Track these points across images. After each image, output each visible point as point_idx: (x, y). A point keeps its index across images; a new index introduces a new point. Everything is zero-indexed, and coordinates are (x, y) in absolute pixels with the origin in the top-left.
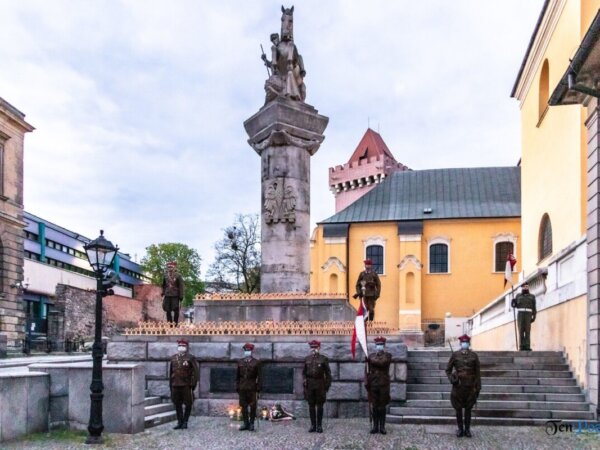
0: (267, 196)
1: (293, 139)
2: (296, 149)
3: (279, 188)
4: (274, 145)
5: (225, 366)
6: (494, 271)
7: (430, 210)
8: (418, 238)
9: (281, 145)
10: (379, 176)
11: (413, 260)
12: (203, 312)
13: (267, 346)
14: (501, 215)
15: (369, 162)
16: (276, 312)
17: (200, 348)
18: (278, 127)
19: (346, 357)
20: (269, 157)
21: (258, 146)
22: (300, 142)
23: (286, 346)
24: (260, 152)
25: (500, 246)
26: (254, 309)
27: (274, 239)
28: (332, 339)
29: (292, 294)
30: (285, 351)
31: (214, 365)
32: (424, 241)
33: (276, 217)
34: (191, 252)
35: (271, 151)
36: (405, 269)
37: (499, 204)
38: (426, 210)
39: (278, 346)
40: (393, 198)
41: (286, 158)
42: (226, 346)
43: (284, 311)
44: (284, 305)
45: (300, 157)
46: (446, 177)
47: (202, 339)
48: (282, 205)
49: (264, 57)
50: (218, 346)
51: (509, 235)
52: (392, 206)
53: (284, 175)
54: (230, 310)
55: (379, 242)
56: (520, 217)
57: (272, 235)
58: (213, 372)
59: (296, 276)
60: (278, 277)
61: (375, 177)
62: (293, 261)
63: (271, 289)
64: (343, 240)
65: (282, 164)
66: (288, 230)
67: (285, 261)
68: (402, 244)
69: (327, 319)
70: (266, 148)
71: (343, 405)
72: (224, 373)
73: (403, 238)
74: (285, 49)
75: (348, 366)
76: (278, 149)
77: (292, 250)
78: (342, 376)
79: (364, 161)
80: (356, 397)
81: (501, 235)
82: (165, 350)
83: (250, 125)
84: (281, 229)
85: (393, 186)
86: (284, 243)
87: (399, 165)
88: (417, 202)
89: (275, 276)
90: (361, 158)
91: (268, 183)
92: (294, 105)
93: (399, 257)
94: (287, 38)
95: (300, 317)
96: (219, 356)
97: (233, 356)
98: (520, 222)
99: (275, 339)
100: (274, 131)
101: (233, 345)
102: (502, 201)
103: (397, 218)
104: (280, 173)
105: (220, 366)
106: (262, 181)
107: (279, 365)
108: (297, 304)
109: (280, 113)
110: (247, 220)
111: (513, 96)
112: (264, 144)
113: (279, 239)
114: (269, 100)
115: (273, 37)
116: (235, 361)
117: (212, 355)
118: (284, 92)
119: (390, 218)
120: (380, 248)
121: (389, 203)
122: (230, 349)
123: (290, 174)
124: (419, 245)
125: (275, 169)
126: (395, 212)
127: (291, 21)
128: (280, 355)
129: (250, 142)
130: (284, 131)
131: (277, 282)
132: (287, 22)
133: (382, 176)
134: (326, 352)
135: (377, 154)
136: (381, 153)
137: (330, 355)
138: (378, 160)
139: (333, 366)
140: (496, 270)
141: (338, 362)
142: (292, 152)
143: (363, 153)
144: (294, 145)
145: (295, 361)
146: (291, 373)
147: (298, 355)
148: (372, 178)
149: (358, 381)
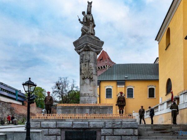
0: (82, 69)
1: (92, 49)
2: (93, 52)
3: (87, 66)
4: (85, 51)
5: (71, 130)
6: (148, 97)
7: (127, 77)
8: (124, 86)
9: (87, 51)
10: (107, 66)
12: (60, 110)
13: (87, 123)
14: (150, 79)
15: (103, 61)
16: (88, 110)
17: (61, 124)
18: (87, 44)
19: (116, 127)
20: (83, 55)
21: (78, 51)
22: (94, 50)
23: (94, 123)
24: (79, 53)
25: (150, 89)
26: (80, 109)
27: (85, 84)
28: (111, 120)
29: (92, 104)
30: (93, 125)
31: (66, 130)
32: (125, 87)
33: (86, 76)
34: (43, 90)
35: (84, 53)
37: (149, 76)
38: (126, 77)
39: (91, 123)
40: (114, 73)
41: (90, 55)
42: (71, 123)
43: (91, 110)
44: (91, 108)
45: (94, 55)
46: (132, 66)
47: (62, 120)
48: (88, 72)
49: (79, 20)
50: (68, 123)
51: (153, 85)
52: (114, 75)
53: (89, 61)
54: (71, 109)
55: (110, 87)
56: (158, 80)
57: (84, 83)
58: (66, 132)
59: (93, 98)
60: (87, 98)
61: (105, 66)
62: (92, 92)
63: (84, 102)
64: (98, 87)
65: (88, 57)
66: (90, 81)
67: (89, 92)
68: (118, 88)
69: (106, 113)
70: (82, 52)
72: (70, 132)
73: (118, 86)
74: (89, 17)
75: (117, 130)
76: (86, 52)
77: (91, 88)
78: (115, 134)
81: (150, 86)
82: (48, 124)
83: (75, 43)
84: (87, 81)
86: (89, 86)
87: (113, 63)
88: (122, 74)
89: (85, 97)
90: (101, 60)
91: (82, 64)
93: (117, 92)
94: (89, 13)
95: (97, 112)
96: (68, 126)
97: (74, 127)
98: (159, 81)
99: (90, 120)
100: (85, 46)
101: (74, 122)
102: (150, 75)
103: (116, 80)
104: (87, 61)
105: (69, 130)
106: (80, 63)
107: (91, 130)
108: (96, 108)
109: (88, 39)
110: (63, 79)
111: (156, 40)
112: (81, 50)
113: (87, 84)
114: (83, 34)
115: (83, 13)
116: (75, 128)
117: (66, 126)
118: (89, 32)
119: (114, 79)
120: (111, 89)
121: (113, 74)
122: (73, 124)
123: (91, 61)
125: (85, 59)
126: (115, 77)
127: (91, 7)
128: (92, 126)
129: (75, 49)
130: (89, 46)
131: (86, 99)
132: (90, 7)
133: (108, 66)
134: (109, 125)
135: (106, 59)
136: (107, 58)
137: (110, 126)
138: (106, 61)
139: (111, 130)
140: (149, 97)
141: (113, 129)
142: (91, 53)
143: (101, 58)
144: (92, 51)
145: (97, 128)
146: (96, 133)
147: (98, 126)
148: (104, 66)
149: (121, 136)
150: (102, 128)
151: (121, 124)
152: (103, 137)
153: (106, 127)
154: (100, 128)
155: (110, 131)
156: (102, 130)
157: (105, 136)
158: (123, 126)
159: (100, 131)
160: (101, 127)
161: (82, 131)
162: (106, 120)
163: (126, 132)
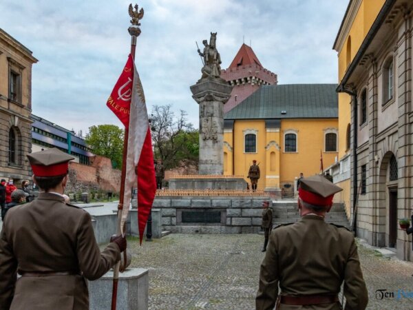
0: (203, 126)
1: (216, 98)
2: (218, 103)
3: (209, 122)
4: (207, 100)
5: (189, 210)
6: (324, 151)
7: (285, 112)
8: (278, 130)
9: (210, 101)
10: (251, 78)
11: (275, 145)
13: (209, 201)
14: (329, 116)
15: (244, 68)
16: (210, 184)
17: (177, 202)
18: (209, 93)
19: (245, 206)
20: (204, 106)
21: (198, 99)
22: (219, 99)
23: (218, 201)
24: (199, 103)
25: (328, 136)
26: (199, 183)
27: (207, 147)
28: (239, 198)
29: (216, 175)
30: (217, 203)
31: (183, 210)
32: (281, 132)
33: (208, 136)
34: (121, 132)
35: (205, 103)
36: (270, 150)
37: (327, 109)
38: (282, 112)
39: (214, 201)
40: (262, 103)
41: (213, 107)
42: (189, 201)
43: (214, 184)
44: (214, 181)
45: (219, 106)
47: (178, 198)
48: (211, 131)
49: (199, 51)
50: (186, 201)
51: (333, 128)
52: (261, 108)
53: (212, 115)
54: (188, 183)
55: (253, 132)
56: (338, 118)
57: (206, 145)
58: (183, 213)
59: (217, 166)
60: (209, 166)
61: (248, 79)
62: (216, 158)
63: (205, 173)
64: (231, 131)
65: (210, 110)
66: (214, 143)
67: (212, 158)
68: (268, 134)
69: (234, 188)
70: (202, 101)
71: (243, 228)
72: (188, 213)
73: (268, 130)
74: (212, 52)
75: (246, 210)
76: (208, 102)
77: (215, 153)
78: (243, 215)
79: (240, 67)
80: (250, 224)
81: (328, 129)
82: (160, 203)
83: (193, 89)
84: (210, 143)
85: (262, 95)
86: (212, 149)
87: (265, 70)
88: (277, 106)
89: (207, 165)
90: (239, 65)
91: (203, 119)
92: (216, 81)
93: (266, 141)
94: (212, 47)
95: (222, 187)
96: (186, 205)
97: (193, 206)
98: (338, 121)
99: (212, 198)
100: (207, 94)
101: (193, 200)
102: (330, 107)
103: (264, 117)
104: (210, 114)
105: (186, 210)
106: (200, 117)
107: (214, 210)
108: (221, 181)
109: (211, 86)
110: (161, 109)
111: (334, 48)
112: (202, 99)
113: (209, 148)
115: (205, 42)
116: (194, 208)
117: (183, 205)
118: (212, 74)
119: (261, 117)
120: (254, 136)
122: (192, 202)
123: (214, 115)
124: (278, 134)
125: (207, 113)
126: (263, 113)
127: (215, 39)
128: (215, 205)
129: (193, 97)
130: (212, 94)
131: (209, 168)
132: (213, 41)
133: (254, 78)
134: (236, 204)
135: (249, 63)
136: (252, 61)
137: (238, 205)
138: (250, 67)
139: (239, 210)
140: (326, 150)
141: (241, 208)
142: (216, 104)
143: (239, 62)
144: (217, 100)
145: (221, 208)
146: (220, 214)
147: (223, 205)
148: (246, 79)
149: (251, 217)
150: (228, 208)
151: (252, 202)
152: (229, 219)
153: (233, 206)
154: (226, 208)
155: (237, 211)
156: (228, 210)
157: (231, 217)
158: (254, 206)
159: (226, 211)
160: (227, 206)
161: (202, 211)
162: (233, 198)
163: (258, 213)
